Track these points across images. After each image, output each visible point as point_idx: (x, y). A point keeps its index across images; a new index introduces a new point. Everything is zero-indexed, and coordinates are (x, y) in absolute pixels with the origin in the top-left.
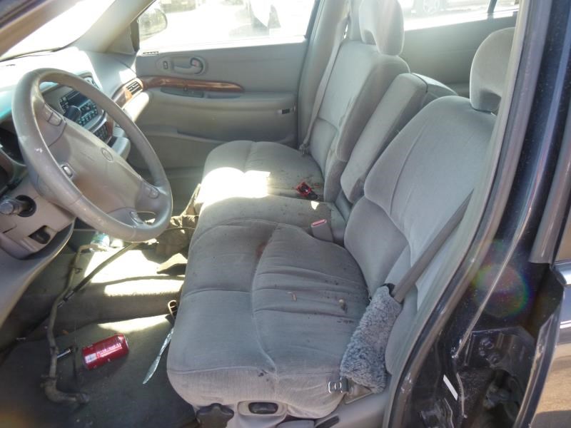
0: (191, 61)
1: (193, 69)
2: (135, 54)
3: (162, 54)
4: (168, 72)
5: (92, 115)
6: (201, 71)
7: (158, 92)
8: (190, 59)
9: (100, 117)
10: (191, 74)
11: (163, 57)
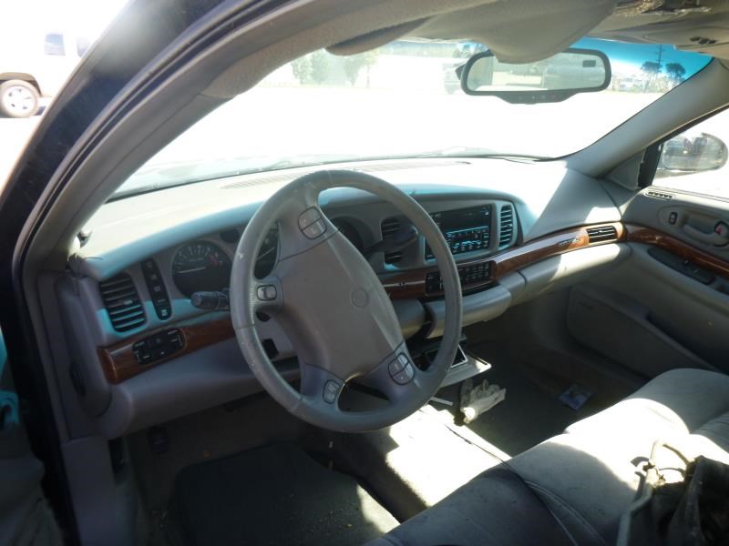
0: (717, 225)
1: (713, 237)
2: (638, 190)
3: (676, 201)
4: (673, 230)
5: (475, 245)
6: (725, 245)
7: (641, 251)
8: (715, 222)
9: (488, 252)
10: (707, 244)
11: (675, 206)
